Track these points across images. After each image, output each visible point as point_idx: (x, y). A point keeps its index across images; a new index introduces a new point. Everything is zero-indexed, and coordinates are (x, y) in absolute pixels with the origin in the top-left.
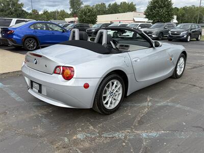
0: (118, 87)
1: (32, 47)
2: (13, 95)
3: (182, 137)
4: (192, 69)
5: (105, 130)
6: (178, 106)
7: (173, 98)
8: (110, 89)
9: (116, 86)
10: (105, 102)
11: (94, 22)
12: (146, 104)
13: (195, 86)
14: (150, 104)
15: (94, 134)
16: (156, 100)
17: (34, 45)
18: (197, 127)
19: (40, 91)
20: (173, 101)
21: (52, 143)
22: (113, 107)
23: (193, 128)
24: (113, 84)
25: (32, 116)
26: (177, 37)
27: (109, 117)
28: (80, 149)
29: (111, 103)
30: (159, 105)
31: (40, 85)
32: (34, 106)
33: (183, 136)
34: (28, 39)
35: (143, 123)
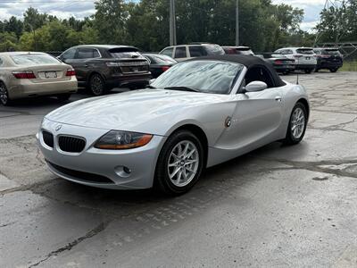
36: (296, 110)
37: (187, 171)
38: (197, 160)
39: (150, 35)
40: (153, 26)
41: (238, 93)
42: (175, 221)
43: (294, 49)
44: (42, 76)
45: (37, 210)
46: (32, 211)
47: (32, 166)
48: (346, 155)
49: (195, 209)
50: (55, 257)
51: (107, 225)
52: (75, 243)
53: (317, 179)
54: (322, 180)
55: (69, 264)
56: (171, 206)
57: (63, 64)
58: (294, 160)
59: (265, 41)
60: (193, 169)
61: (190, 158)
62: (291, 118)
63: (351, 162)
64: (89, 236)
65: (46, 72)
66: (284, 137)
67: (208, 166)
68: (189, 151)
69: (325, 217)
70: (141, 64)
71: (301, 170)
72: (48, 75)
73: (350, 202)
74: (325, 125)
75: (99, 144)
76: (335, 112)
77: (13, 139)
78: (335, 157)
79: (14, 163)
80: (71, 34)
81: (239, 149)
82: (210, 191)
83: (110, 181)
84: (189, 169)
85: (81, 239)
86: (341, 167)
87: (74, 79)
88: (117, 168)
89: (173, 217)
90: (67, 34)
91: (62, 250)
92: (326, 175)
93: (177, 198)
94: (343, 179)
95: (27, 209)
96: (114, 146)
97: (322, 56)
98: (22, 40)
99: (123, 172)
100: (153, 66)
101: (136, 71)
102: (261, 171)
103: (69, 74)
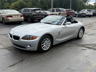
36: (81, 30)
37: (47, 46)
38: (50, 43)
39: (46, 5)
40: (47, 2)
41: (63, 25)
42: (42, 59)
43: (86, 10)
44: (14, 17)
45: (7, 55)
46: (6, 55)
47: (8, 42)
48: (93, 43)
49: (48, 57)
50: (9, 68)
51: (24, 60)
52: (15, 64)
53: (83, 50)
54: (84, 50)
55: (12, 70)
56: (42, 55)
57: (20, 13)
58: (78, 44)
59: (79, 7)
60: (49, 45)
61: (48, 43)
62: (79, 32)
63: (94, 45)
64: (19, 62)
65: (15, 16)
66: (77, 37)
67: (53, 45)
68: (48, 41)
69: (82, 61)
70: (42, 14)
71: (79, 47)
72: (16, 16)
73: (90, 57)
74: (90, 34)
75: (23, 38)
76: (94, 29)
77: (4, 34)
78: (90, 43)
79: (3, 41)
80: (25, 4)
81: (62, 40)
82: (53, 51)
83: (26, 48)
84: (48, 46)
85: (17, 63)
86: (91, 46)
87: (23, 18)
88: (28, 45)
89: (42, 58)
90: (24, 4)
91: (11, 66)
92: (86, 48)
93: (44, 53)
94: (90, 50)
95: (5, 54)
96: (27, 39)
97: (94, 12)
98: (11, 5)
99: (29, 46)
100: (45, 14)
101: (40, 16)
102: (68, 46)
103: (21, 16)
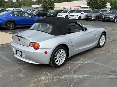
0: (63, 53)
1: (11, 28)
2: (4, 58)
3: (94, 78)
4: (111, 41)
5: (56, 75)
6: (97, 63)
7: (95, 59)
8: (59, 54)
9: (62, 52)
10: (56, 61)
11: (52, 8)
12: (79, 62)
13: (110, 52)
14: (81, 62)
15: (50, 77)
16: (85, 60)
17: (12, 26)
18: (104, 73)
19: (21, 56)
20: (94, 61)
21: (29, 81)
22: (61, 63)
23: (102, 74)
24: (60, 51)
25: (17, 69)
26: (108, 19)
27: (58, 69)
28: (43, 84)
29: (59, 62)
30: (86, 62)
31: (22, 52)
32: (17, 64)
33: (96, 77)
34: (9, 23)
35: (76, 72)
